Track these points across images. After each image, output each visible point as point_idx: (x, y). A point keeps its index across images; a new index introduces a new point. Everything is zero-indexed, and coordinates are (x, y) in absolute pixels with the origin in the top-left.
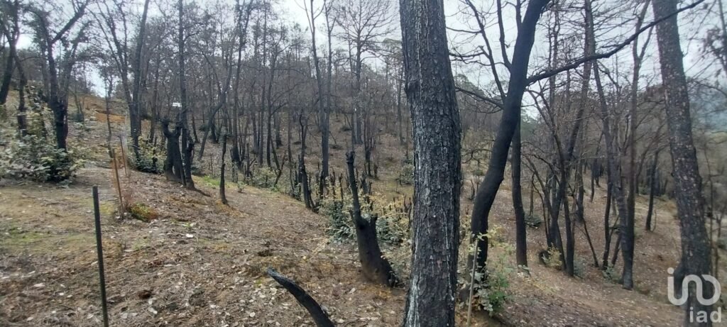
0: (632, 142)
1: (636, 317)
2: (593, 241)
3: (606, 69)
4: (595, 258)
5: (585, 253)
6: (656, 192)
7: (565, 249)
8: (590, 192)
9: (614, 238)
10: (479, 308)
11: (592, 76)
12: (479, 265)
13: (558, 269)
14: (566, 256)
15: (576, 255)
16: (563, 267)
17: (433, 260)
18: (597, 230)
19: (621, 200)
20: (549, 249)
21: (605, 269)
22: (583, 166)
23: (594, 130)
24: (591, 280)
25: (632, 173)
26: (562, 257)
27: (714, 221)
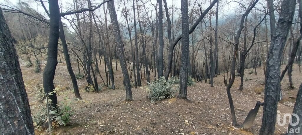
0: (108, 43)
1: (116, 98)
2: (103, 78)
3: (97, 16)
4: (104, 83)
5: (101, 82)
6: (117, 58)
7: (94, 83)
8: (99, 61)
9: (109, 75)
10: (58, 126)
11: (92, 17)
12: (53, 107)
13: (93, 91)
14: (95, 86)
15: (98, 85)
16: (95, 90)
17: (11, 123)
18: (103, 74)
19: (108, 62)
20: (89, 86)
21: (107, 86)
22: (96, 52)
23: (97, 38)
24: (105, 91)
25: (110, 53)
26: (94, 87)
27: (130, 64)
